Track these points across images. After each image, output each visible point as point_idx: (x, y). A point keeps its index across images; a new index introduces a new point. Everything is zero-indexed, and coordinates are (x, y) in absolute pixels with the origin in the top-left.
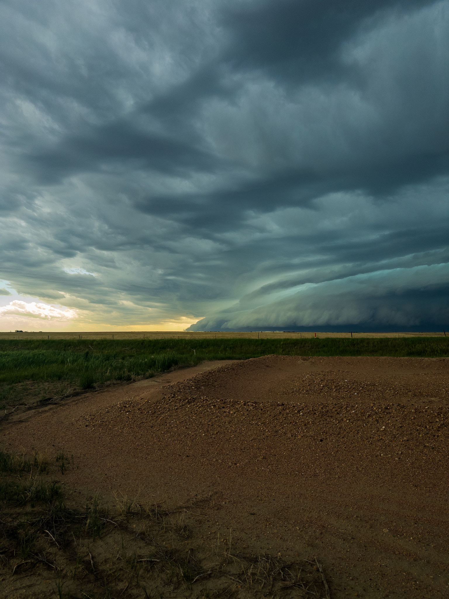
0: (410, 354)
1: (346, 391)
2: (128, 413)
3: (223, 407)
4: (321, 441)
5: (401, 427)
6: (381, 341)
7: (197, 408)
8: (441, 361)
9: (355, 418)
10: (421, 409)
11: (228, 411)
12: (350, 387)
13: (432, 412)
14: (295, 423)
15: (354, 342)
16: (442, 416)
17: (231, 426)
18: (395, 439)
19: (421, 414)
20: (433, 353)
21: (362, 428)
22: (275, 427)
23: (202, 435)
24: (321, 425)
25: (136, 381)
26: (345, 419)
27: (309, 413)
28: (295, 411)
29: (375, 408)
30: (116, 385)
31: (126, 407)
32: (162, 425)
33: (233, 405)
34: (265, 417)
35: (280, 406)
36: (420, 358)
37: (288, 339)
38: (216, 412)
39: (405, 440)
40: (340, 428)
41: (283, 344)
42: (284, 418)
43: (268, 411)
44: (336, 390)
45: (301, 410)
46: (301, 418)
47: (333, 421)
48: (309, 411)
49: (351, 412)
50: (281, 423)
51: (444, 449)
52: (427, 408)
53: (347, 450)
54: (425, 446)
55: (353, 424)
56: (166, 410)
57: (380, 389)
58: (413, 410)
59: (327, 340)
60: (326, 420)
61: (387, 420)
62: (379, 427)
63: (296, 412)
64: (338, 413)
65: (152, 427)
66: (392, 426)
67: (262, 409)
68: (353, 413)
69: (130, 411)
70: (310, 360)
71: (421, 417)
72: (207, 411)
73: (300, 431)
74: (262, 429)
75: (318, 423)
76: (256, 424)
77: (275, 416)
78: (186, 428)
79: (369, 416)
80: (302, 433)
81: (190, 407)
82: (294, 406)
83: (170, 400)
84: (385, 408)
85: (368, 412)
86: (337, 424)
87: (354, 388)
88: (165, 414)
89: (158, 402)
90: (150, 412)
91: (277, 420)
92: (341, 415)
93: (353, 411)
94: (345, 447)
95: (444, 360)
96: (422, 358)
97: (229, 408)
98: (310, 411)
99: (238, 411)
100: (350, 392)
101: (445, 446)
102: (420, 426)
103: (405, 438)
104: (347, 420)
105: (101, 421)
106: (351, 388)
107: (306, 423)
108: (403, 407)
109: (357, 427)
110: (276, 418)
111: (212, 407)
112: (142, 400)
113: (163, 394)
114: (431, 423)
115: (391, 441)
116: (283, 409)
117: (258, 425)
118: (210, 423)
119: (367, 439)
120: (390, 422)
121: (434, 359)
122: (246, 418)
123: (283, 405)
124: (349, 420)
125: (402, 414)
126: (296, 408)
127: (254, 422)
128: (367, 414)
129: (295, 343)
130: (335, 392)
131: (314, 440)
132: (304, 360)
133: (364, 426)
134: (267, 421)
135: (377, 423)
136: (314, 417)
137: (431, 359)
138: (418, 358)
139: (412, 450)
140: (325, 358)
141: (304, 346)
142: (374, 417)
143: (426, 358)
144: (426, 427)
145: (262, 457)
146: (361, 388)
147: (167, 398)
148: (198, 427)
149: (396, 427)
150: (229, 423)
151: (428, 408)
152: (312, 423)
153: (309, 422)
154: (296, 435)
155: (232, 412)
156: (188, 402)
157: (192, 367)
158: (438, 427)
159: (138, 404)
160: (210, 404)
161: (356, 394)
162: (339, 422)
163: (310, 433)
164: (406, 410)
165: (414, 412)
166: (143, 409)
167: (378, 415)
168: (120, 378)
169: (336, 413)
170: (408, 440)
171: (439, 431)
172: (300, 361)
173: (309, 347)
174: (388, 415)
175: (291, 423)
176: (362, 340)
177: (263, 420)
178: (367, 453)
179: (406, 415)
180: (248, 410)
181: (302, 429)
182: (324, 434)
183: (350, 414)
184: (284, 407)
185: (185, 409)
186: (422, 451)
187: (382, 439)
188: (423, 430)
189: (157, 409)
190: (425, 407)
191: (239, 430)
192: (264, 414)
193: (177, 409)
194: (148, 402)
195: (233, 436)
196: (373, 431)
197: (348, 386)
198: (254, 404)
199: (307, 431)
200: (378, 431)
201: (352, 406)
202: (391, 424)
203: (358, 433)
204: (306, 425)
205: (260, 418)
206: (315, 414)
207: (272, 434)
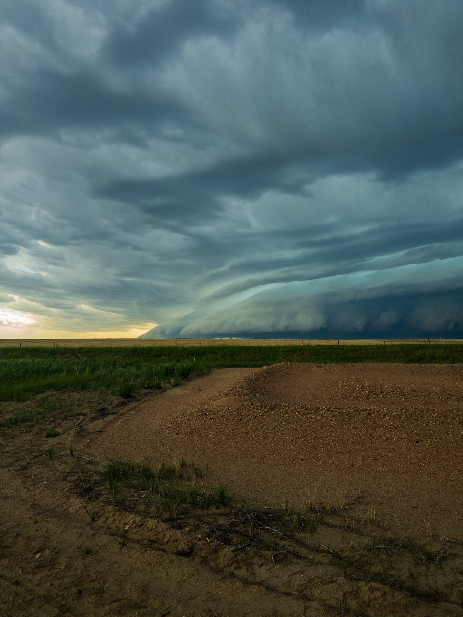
0: (411, 361)
1: (393, 397)
2: (213, 421)
3: (308, 414)
4: (417, 442)
7: (282, 414)
8: (450, 367)
9: (439, 420)
11: (314, 417)
12: (395, 393)
14: (385, 427)
17: (325, 431)
20: (432, 359)
21: (450, 430)
22: (368, 430)
23: (301, 440)
24: (411, 427)
25: (168, 390)
26: (431, 422)
27: (394, 417)
28: (380, 415)
29: (455, 411)
30: (152, 394)
31: (207, 414)
32: (256, 431)
33: (317, 411)
34: (354, 422)
36: (430, 365)
37: (286, 347)
38: (302, 418)
40: (429, 430)
42: (372, 422)
43: (354, 416)
44: (383, 396)
46: (389, 422)
47: (420, 423)
50: (372, 427)
53: (446, 450)
55: (439, 426)
56: (251, 417)
60: (413, 423)
63: (382, 416)
64: (422, 417)
65: (247, 433)
67: (347, 415)
68: (436, 416)
69: (214, 419)
70: (324, 367)
72: (294, 417)
73: (393, 434)
74: (356, 433)
75: (407, 426)
76: (348, 428)
77: (363, 421)
78: (282, 433)
79: (453, 418)
80: (396, 435)
81: (274, 414)
82: (377, 411)
83: (250, 407)
85: (450, 414)
86: (425, 426)
87: (399, 394)
88: (253, 421)
89: (239, 410)
90: (236, 418)
91: (366, 424)
92: (425, 418)
93: (436, 415)
94: (443, 448)
95: (453, 366)
96: (432, 365)
97: (314, 414)
98: (395, 415)
99: (325, 417)
100: (398, 397)
104: (433, 423)
105: (189, 429)
107: (396, 426)
109: (445, 429)
110: (365, 423)
111: (297, 413)
112: (221, 408)
116: (368, 414)
117: (351, 430)
118: (302, 428)
119: (459, 440)
121: (444, 366)
122: (335, 423)
123: (366, 410)
124: (435, 422)
126: (381, 412)
127: (345, 427)
129: (294, 350)
130: (383, 398)
131: (410, 441)
132: (318, 367)
133: (451, 428)
134: (358, 425)
136: (401, 421)
137: (440, 365)
138: (428, 365)
141: (303, 354)
142: (457, 419)
143: (436, 365)
145: (372, 458)
146: (407, 394)
147: (246, 405)
148: (292, 432)
150: (322, 428)
152: (402, 427)
153: (398, 426)
154: (391, 437)
155: (318, 418)
156: (270, 409)
159: (219, 412)
160: (293, 410)
161: (403, 399)
162: (426, 425)
163: (404, 435)
166: (227, 416)
169: (420, 416)
172: (315, 369)
173: (308, 354)
175: (381, 426)
177: (353, 425)
180: (334, 416)
181: (394, 431)
182: (417, 436)
183: (434, 417)
184: (368, 412)
189: (242, 416)
191: (335, 434)
192: (351, 419)
193: (262, 416)
194: (228, 410)
195: (331, 440)
197: (393, 392)
198: (337, 410)
199: (399, 434)
201: (433, 410)
203: (448, 434)
204: (396, 428)
205: (349, 423)
206: (400, 417)
207: (367, 437)
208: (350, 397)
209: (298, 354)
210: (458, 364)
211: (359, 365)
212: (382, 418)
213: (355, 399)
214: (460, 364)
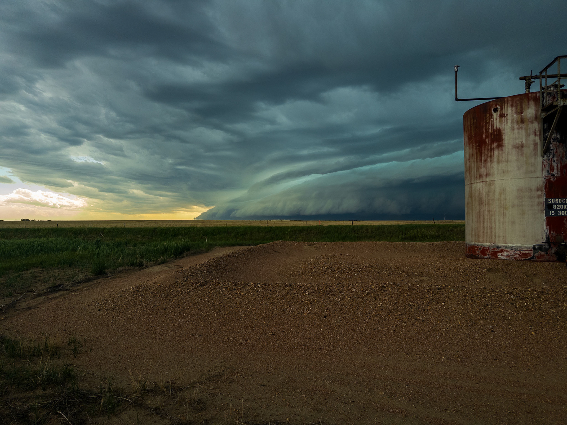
0: (404, 239)
1: (347, 273)
2: (141, 297)
3: (235, 289)
4: (325, 317)
5: (396, 303)
6: (379, 227)
7: (209, 290)
8: (430, 245)
9: (355, 295)
10: (413, 287)
11: (239, 292)
12: (350, 269)
13: (423, 289)
14: (302, 302)
15: (354, 229)
16: (431, 293)
17: (242, 307)
18: (391, 314)
19: (414, 291)
20: (424, 238)
21: (361, 305)
22: (283, 306)
23: (214, 315)
24: (325, 302)
25: (148, 267)
26: (347, 297)
27: (314, 292)
28: (301, 290)
29: (373, 287)
30: (128, 271)
31: (139, 291)
32: (175, 307)
33: (244, 287)
34: (274, 297)
35: (288, 287)
36: (413, 243)
37: (295, 227)
38: (227, 294)
39: (399, 314)
40: (342, 305)
41: (290, 231)
42: (291, 297)
43: (276, 292)
44: (338, 272)
45: (307, 290)
46: (307, 297)
47: (336, 299)
48: (314, 290)
49: (352, 291)
50: (289, 302)
51: (432, 321)
52: (418, 285)
53: (348, 325)
54: (416, 319)
55: (353, 301)
56: (179, 293)
57: (377, 270)
58: (406, 288)
59: (330, 227)
60: (330, 298)
61: (384, 297)
62: (377, 304)
63: (303, 291)
64: (340, 292)
65: (165, 309)
66: (388, 302)
67: (271, 290)
68: (354, 291)
69: (143, 295)
70: (315, 245)
71: (413, 293)
72: (219, 293)
73: (306, 309)
74: (271, 308)
75: (322, 301)
76: (265, 303)
77: (283, 296)
78: (199, 309)
79: (368, 293)
80: (308, 310)
81: (203, 290)
82: (300, 287)
83: (182, 284)
84: (382, 286)
85: (367, 290)
86: (339, 302)
87: (354, 270)
88: (178, 297)
89: (171, 286)
90: (163, 295)
91: (285, 299)
92: (343, 293)
93: (354, 290)
94: (347, 322)
95: (433, 244)
96: (415, 243)
97: (240, 290)
99: (249, 292)
100: (351, 273)
101: (433, 319)
102: (412, 302)
103: (399, 313)
104: (348, 298)
105: (113, 305)
106: (352, 269)
107: (311, 302)
108: (398, 285)
109: (357, 304)
110: (284, 298)
111: (224, 289)
112: (155, 284)
113: (175, 278)
114: (422, 298)
115: (387, 316)
116: (291, 289)
117: (267, 305)
118: (222, 304)
119: (366, 315)
120: (386, 299)
121: (425, 244)
122: (256, 298)
123: (290, 285)
124: (350, 298)
125: (397, 291)
126: (303, 288)
127: (263, 302)
128: (366, 292)
129: (302, 230)
130: (337, 274)
131: (319, 316)
132: (310, 245)
133: (363, 303)
134: (276, 300)
135: (375, 300)
136: (319, 296)
137: (422, 243)
138: (411, 243)
139: (405, 323)
140: (329, 243)
141: (309, 233)
142: (372, 294)
143: (417, 243)
144: (418, 303)
145: (271, 333)
146: (360, 270)
147: (180, 282)
148: (210, 308)
149: (392, 303)
150: (240, 304)
151: (420, 285)
152: (317, 302)
153: (314, 301)
154: (302, 312)
155: (242, 294)
156: (201, 285)
157: (204, 253)
158: (427, 302)
159: (150, 288)
160: (222, 286)
161: (356, 275)
162: (341, 300)
163: (315, 310)
164: (400, 288)
165: (408, 289)
166: (156, 293)
167: (376, 293)
168: (132, 265)
169: (338, 292)
170: (402, 315)
171: (429, 305)
172: (306, 247)
173: (313, 233)
174: (385, 293)
175: (298, 301)
176: (362, 227)
177: (272, 300)
178: (366, 327)
179: (400, 292)
180: (258, 291)
181: (308, 307)
182: (328, 311)
183: (351, 293)
184: (292, 288)
185: (197, 291)
186: (414, 324)
187: (379, 314)
188: (415, 305)
189: (170, 292)
190: (417, 285)
191: (250, 309)
192: (272, 294)
193: (189, 292)
194: (160, 286)
195: (244, 315)
196: (372, 307)
197: (349, 268)
198: (264, 286)
199: (312, 309)
200: (375, 307)
201: (353, 286)
202: (388, 301)
203: (358, 309)
204: (311, 303)
205: (269, 298)
206: (320, 293)
207: (280, 312)
208: (308, 273)
209: (305, 234)
210: (438, 242)
211: (348, 243)
212: (302, 293)
213: (312, 275)
214: (440, 242)
